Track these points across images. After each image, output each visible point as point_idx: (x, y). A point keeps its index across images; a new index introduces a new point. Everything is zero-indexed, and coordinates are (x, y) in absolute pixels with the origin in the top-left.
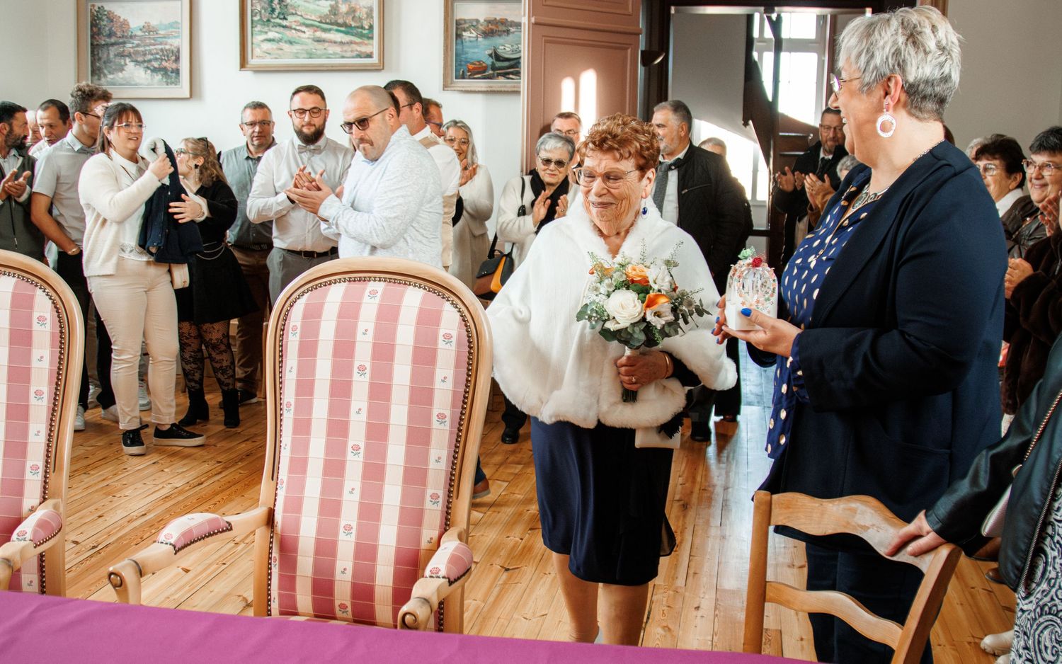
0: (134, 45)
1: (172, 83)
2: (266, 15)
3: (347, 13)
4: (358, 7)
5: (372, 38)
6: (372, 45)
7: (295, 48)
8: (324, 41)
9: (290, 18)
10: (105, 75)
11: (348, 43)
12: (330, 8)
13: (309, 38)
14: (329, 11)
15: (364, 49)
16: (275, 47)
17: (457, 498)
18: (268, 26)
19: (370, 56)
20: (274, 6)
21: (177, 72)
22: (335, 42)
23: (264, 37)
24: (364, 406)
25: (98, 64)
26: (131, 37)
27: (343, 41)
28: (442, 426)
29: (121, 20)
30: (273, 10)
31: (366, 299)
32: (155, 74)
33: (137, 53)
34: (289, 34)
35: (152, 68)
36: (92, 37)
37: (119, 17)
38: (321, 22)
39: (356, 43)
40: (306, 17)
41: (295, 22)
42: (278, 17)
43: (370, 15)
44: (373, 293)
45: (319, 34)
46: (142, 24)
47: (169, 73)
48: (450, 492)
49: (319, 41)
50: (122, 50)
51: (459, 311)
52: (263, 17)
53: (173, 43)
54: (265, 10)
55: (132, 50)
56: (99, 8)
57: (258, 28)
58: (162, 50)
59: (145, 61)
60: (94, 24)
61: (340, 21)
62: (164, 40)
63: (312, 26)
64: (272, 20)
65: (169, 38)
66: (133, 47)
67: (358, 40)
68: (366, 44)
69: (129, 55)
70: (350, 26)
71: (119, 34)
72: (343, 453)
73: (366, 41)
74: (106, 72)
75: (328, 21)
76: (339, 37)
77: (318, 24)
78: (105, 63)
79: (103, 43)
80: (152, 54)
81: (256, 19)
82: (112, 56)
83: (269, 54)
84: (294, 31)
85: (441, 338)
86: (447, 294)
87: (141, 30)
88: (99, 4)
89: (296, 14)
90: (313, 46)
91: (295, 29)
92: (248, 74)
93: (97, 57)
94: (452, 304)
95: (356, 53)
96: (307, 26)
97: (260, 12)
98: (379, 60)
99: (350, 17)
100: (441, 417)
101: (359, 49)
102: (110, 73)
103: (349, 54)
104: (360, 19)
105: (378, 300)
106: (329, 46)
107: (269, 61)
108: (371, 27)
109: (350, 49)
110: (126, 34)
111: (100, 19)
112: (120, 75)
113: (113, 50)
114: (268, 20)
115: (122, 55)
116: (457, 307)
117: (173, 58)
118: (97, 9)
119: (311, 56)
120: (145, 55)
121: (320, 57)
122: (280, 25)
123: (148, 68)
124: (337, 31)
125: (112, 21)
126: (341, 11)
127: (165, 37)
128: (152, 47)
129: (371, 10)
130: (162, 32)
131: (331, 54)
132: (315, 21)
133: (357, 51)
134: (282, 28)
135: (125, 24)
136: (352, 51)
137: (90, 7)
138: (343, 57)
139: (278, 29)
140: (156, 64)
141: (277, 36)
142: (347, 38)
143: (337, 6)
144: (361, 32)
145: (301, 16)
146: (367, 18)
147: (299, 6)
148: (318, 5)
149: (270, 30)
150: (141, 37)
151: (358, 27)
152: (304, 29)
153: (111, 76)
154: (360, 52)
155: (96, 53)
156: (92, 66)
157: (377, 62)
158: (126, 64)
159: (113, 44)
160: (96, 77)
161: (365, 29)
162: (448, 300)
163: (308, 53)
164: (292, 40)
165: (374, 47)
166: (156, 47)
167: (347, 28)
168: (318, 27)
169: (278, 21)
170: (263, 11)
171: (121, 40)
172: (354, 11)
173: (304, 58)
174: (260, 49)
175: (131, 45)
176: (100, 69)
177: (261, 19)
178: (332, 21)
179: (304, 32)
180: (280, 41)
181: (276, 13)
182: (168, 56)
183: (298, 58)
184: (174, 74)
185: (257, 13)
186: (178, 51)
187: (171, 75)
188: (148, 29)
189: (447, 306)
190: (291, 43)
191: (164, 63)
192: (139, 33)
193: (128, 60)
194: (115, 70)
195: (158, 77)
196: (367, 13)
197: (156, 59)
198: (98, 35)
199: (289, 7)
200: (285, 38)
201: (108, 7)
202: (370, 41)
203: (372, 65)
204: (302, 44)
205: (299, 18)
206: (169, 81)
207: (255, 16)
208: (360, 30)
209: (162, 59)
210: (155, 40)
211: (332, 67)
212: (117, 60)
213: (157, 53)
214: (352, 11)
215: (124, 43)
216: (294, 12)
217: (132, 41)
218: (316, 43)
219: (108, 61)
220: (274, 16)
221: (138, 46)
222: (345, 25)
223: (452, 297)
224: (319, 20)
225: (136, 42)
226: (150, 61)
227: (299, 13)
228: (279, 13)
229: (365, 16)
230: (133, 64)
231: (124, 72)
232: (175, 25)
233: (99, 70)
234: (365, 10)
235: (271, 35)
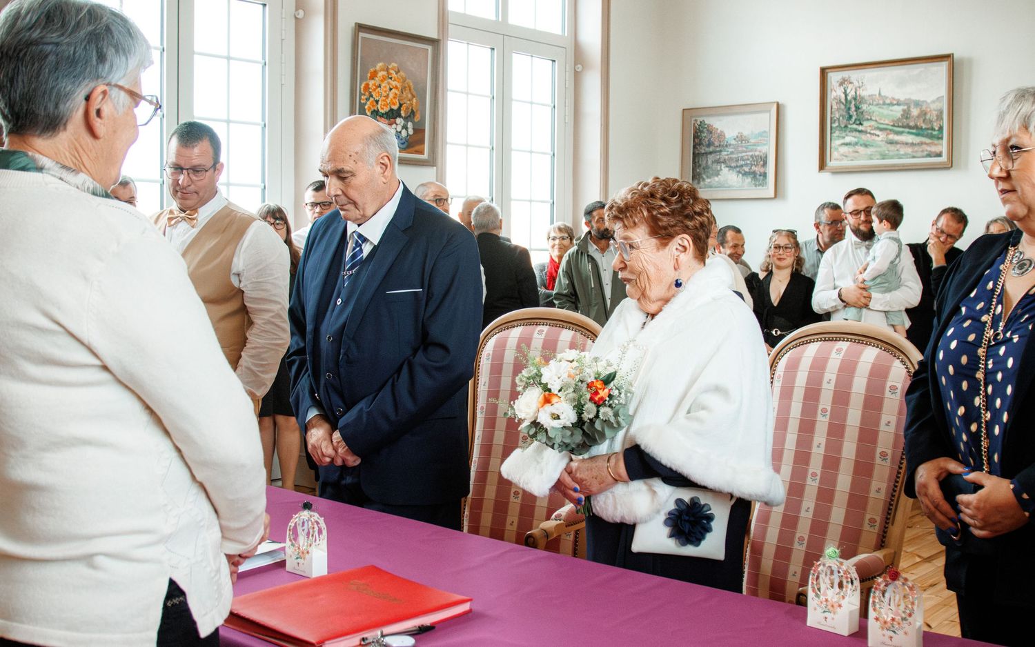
0: (729, 153)
1: (760, 185)
2: (843, 122)
3: (918, 117)
4: (929, 110)
5: (942, 138)
6: (942, 145)
7: (869, 151)
8: (897, 143)
9: (866, 124)
10: (704, 180)
11: (918, 144)
12: (902, 113)
13: (882, 141)
14: (902, 115)
15: (934, 149)
16: (851, 150)
17: (892, 525)
18: (845, 131)
19: (939, 155)
20: (851, 113)
21: (764, 175)
22: (907, 144)
23: (842, 141)
24: (823, 442)
25: (698, 170)
26: (726, 146)
27: (914, 142)
28: (883, 463)
29: (719, 131)
30: (850, 117)
31: (833, 355)
32: (745, 178)
33: (731, 159)
34: (864, 137)
35: (743, 172)
36: (694, 147)
37: (717, 129)
38: (893, 126)
39: (925, 144)
40: (882, 122)
41: (870, 126)
42: (854, 123)
43: (940, 117)
44: (840, 350)
45: (892, 137)
46: (735, 134)
47: (758, 176)
48: (887, 519)
49: (891, 143)
50: (718, 157)
51: (907, 368)
52: (841, 123)
53: (763, 149)
54: (843, 116)
55: (727, 157)
56: (701, 122)
57: (837, 134)
58: (752, 156)
59: (737, 166)
60: (697, 136)
61: (912, 124)
62: (754, 147)
63: (886, 129)
64: (849, 126)
65: (758, 146)
66: (728, 155)
67: (928, 141)
68: (936, 145)
69: (725, 162)
70: (921, 128)
71: (716, 144)
72: (804, 478)
73: (936, 142)
74: (704, 177)
75: (900, 124)
76: (910, 139)
77: (890, 128)
78: (704, 169)
79: (703, 152)
80: (743, 160)
81: (834, 125)
82: (710, 163)
83: (846, 156)
84: (868, 135)
85: (888, 389)
86: (898, 353)
87: (735, 139)
88: (701, 119)
89: (871, 119)
90: (885, 148)
91: (870, 133)
92: (825, 176)
93: (697, 164)
94: (902, 361)
95: (925, 153)
96: (881, 130)
97: (839, 119)
98: (948, 158)
99: (921, 120)
100: (884, 455)
101: (929, 149)
102: (708, 177)
103: (919, 154)
104: (931, 121)
105: (841, 356)
106: (901, 147)
107: (846, 163)
108: (941, 128)
109: (921, 150)
110: (722, 143)
111: (701, 132)
112: (716, 179)
113: (711, 158)
114: (846, 126)
115: (718, 162)
116: (904, 364)
117: (762, 163)
118: (699, 123)
119: (884, 157)
120: (737, 161)
121: (892, 158)
122: (856, 130)
123: (739, 172)
124: (909, 133)
125: (711, 133)
126: (912, 114)
127: (753, 145)
128: (744, 154)
129: (941, 112)
130: (752, 141)
131: (903, 155)
132: (888, 125)
133: (927, 151)
134: (857, 133)
135: (722, 135)
136: (922, 151)
137: (693, 122)
138: (914, 157)
139: (854, 134)
140: (747, 169)
141: (853, 140)
142: (917, 140)
143: (909, 110)
144: (931, 133)
145: (876, 121)
146: (937, 119)
147: (873, 112)
148: (891, 110)
149: (847, 135)
150: (736, 147)
151: (928, 129)
152: (878, 132)
153: (708, 181)
154: (930, 151)
155: (696, 161)
156: (693, 172)
157: (946, 160)
158: (721, 170)
159: (711, 153)
160: (696, 179)
161: (935, 130)
162: (898, 359)
163: (881, 155)
164: (867, 143)
165: (943, 147)
166: (747, 153)
167: (918, 131)
168: (891, 130)
169: (855, 126)
170: (841, 118)
171: (718, 149)
172: (925, 114)
173: (878, 159)
174: (838, 152)
175: (726, 153)
176: (699, 174)
177: (839, 126)
178: (905, 124)
179: (878, 136)
180: (856, 144)
181: (853, 120)
182: (757, 162)
183: (871, 159)
184: (762, 177)
185: (835, 121)
186: (766, 157)
187: (758, 178)
188: (741, 139)
189: (897, 363)
190: (866, 146)
191: (753, 167)
192: (733, 142)
193: (723, 166)
194: (712, 175)
195: (748, 180)
196: (937, 116)
197: (747, 165)
198: (700, 145)
199: (864, 114)
200: (862, 142)
201: (708, 121)
202: (940, 141)
203: (940, 163)
204: (876, 147)
205: (873, 123)
206: (757, 183)
207: (834, 122)
208: (930, 131)
209: (752, 165)
210: (747, 148)
211: (903, 166)
212: (715, 166)
213: (748, 159)
214: (923, 114)
215: (721, 151)
216: (869, 118)
217: (727, 149)
218: (889, 145)
219: (707, 167)
220: (851, 122)
221: (732, 153)
222: (916, 127)
223: (902, 356)
224: (892, 124)
225: (730, 150)
226: (742, 166)
227: (874, 118)
228: (856, 120)
229: (935, 118)
230: (727, 169)
231: (719, 176)
232: (763, 134)
234: (935, 113)
235: (848, 139)
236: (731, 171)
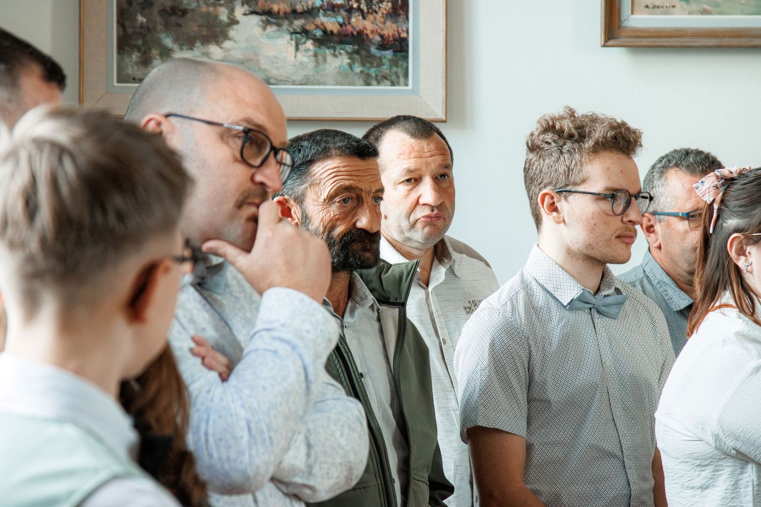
21: (400, 46)
32: (328, 52)
35: (319, 33)
59: (294, 14)
78: (164, 15)
123: (305, 32)
140: (331, 23)
156: (121, 23)
158: (234, 22)
160: (135, 56)
176: (147, 31)
184: (389, 54)
191: (356, 21)
197: (330, 9)
206: (373, 72)
209: (350, 10)
212: (207, 6)
230: (255, 20)
231: (227, 44)
233: (144, 37)
236: (271, 29)
